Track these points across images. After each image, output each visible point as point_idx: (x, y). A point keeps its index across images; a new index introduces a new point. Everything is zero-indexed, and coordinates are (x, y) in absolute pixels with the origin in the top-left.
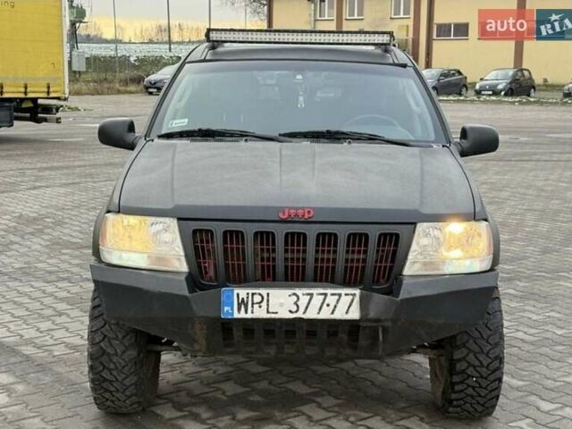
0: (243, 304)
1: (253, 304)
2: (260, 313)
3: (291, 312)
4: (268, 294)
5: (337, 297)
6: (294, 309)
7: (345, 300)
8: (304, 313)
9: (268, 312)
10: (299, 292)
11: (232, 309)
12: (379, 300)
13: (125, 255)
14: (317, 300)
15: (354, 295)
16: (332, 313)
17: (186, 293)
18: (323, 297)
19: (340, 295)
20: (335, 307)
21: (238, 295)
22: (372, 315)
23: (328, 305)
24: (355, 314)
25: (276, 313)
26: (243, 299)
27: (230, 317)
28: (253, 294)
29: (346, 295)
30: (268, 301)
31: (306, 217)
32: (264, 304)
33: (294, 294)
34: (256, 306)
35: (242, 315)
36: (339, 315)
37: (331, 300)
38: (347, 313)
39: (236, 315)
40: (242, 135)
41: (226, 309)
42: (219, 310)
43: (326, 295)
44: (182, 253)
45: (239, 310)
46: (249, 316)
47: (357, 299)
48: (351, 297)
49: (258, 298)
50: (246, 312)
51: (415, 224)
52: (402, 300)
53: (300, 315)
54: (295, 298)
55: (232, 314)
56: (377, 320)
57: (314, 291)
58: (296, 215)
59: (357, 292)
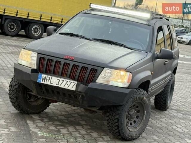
0: (44, 79)
1: (47, 80)
2: (48, 83)
3: (57, 84)
4: (51, 78)
5: (70, 83)
6: (58, 84)
7: (73, 84)
8: (60, 85)
9: (50, 83)
10: (60, 79)
11: (41, 80)
12: (82, 86)
13: (23, 61)
14: (65, 82)
15: (75, 83)
16: (68, 87)
17: (30, 73)
18: (66, 82)
19: (71, 82)
20: (69, 85)
21: (43, 76)
22: (79, 90)
23: (67, 85)
24: (74, 89)
25: (52, 84)
26: (44, 78)
27: (40, 82)
28: (47, 77)
29: (73, 83)
30: (51, 80)
31: (72, 59)
32: (50, 80)
33: (59, 79)
34: (47, 81)
35: (43, 82)
36: (70, 88)
37: (69, 83)
38: (72, 88)
39: (41, 82)
40: (82, 37)
41: (39, 79)
42: (37, 79)
43: (67, 81)
44: (36, 63)
45: (43, 81)
46: (45, 83)
47: (76, 84)
48: (74, 84)
49: (48, 78)
50: (44, 82)
51: (104, 68)
52: (88, 88)
53: (59, 86)
54: (59, 80)
55: (40, 81)
56: (80, 92)
57: (65, 80)
58: (69, 58)
59: (76, 82)
